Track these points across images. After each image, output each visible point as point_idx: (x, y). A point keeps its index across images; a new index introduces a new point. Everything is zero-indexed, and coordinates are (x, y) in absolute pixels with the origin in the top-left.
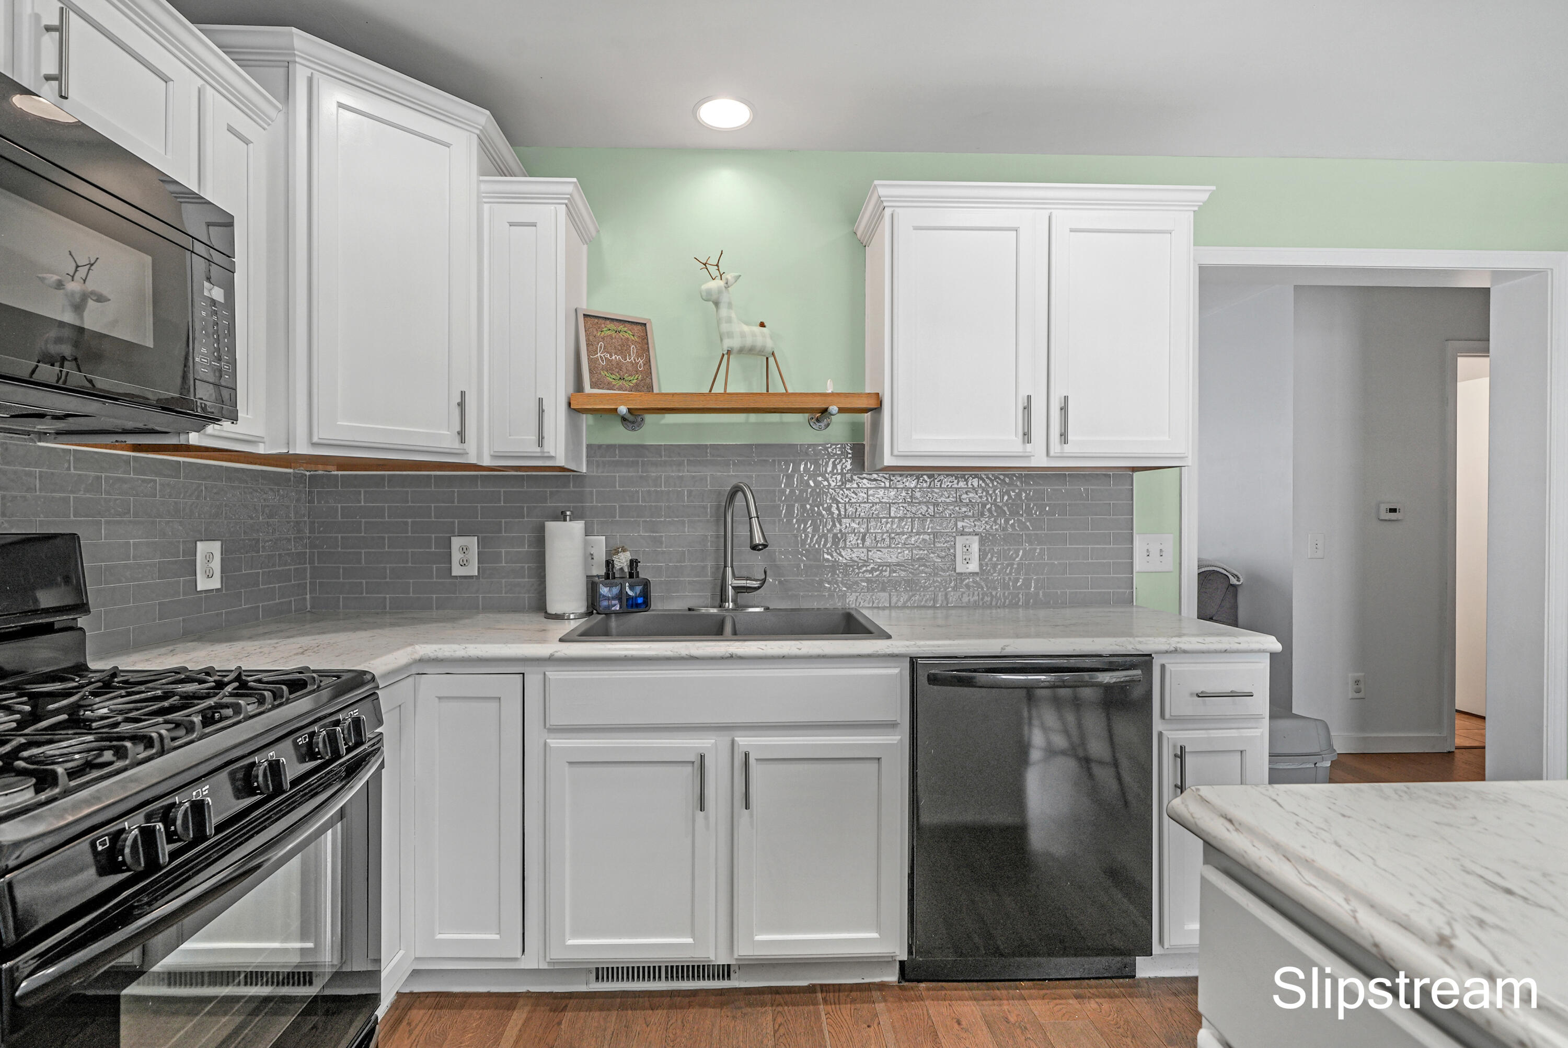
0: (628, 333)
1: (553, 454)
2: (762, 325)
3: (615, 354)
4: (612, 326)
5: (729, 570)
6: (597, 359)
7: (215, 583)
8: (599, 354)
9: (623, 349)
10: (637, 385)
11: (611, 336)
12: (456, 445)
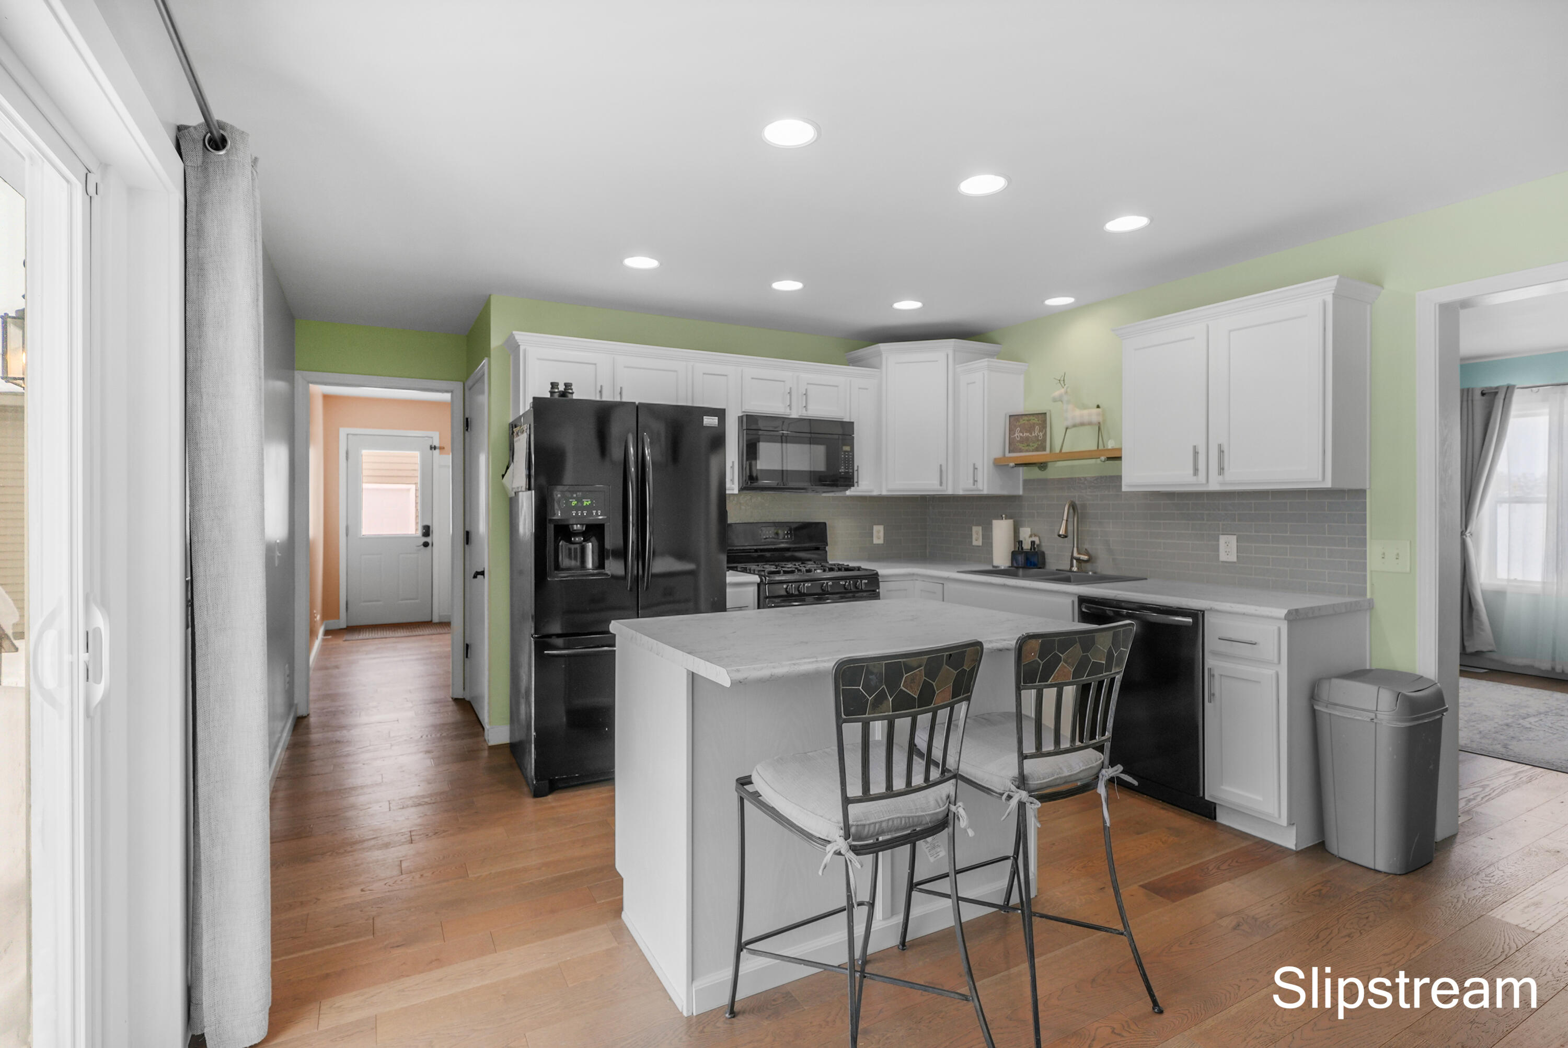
0: (1035, 420)
1: (981, 488)
2: (1098, 407)
3: (1026, 432)
4: (1026, 418)
5: (1075, 549)
6: (1015, 437)
7: (881, 541)
8: (1016, 434)
9: (1031, 429)
10: (1037, 448)
11: (1024, 424)
12: (939, 487)
